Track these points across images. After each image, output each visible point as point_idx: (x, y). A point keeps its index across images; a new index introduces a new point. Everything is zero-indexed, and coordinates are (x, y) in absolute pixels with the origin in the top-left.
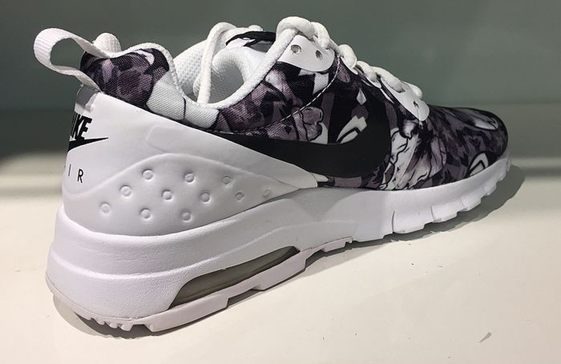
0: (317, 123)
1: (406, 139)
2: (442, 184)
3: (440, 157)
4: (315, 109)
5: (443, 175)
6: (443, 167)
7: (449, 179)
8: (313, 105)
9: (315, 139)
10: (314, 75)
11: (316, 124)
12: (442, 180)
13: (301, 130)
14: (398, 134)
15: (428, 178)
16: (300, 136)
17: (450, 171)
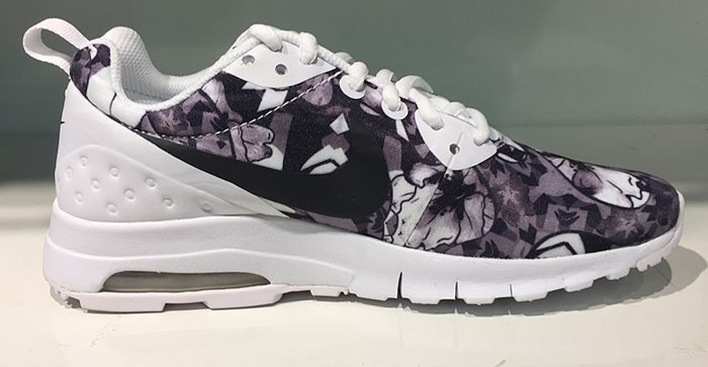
0: (264, 144)
1: (414, 187)
2: (481, 256)
3: (480, 221)
4: (260, 128)
5: (483, 245)
6: (483, 235)
7: (492, 252)
8: (258, 123)
9: (258, 161)
10: (264, 91)
11: (261, 144)
12: (480, 252)
13: (239, 147)
14: (403, 178)
15: (455, 243)
16: (237, 154)
17: (496, 242)
